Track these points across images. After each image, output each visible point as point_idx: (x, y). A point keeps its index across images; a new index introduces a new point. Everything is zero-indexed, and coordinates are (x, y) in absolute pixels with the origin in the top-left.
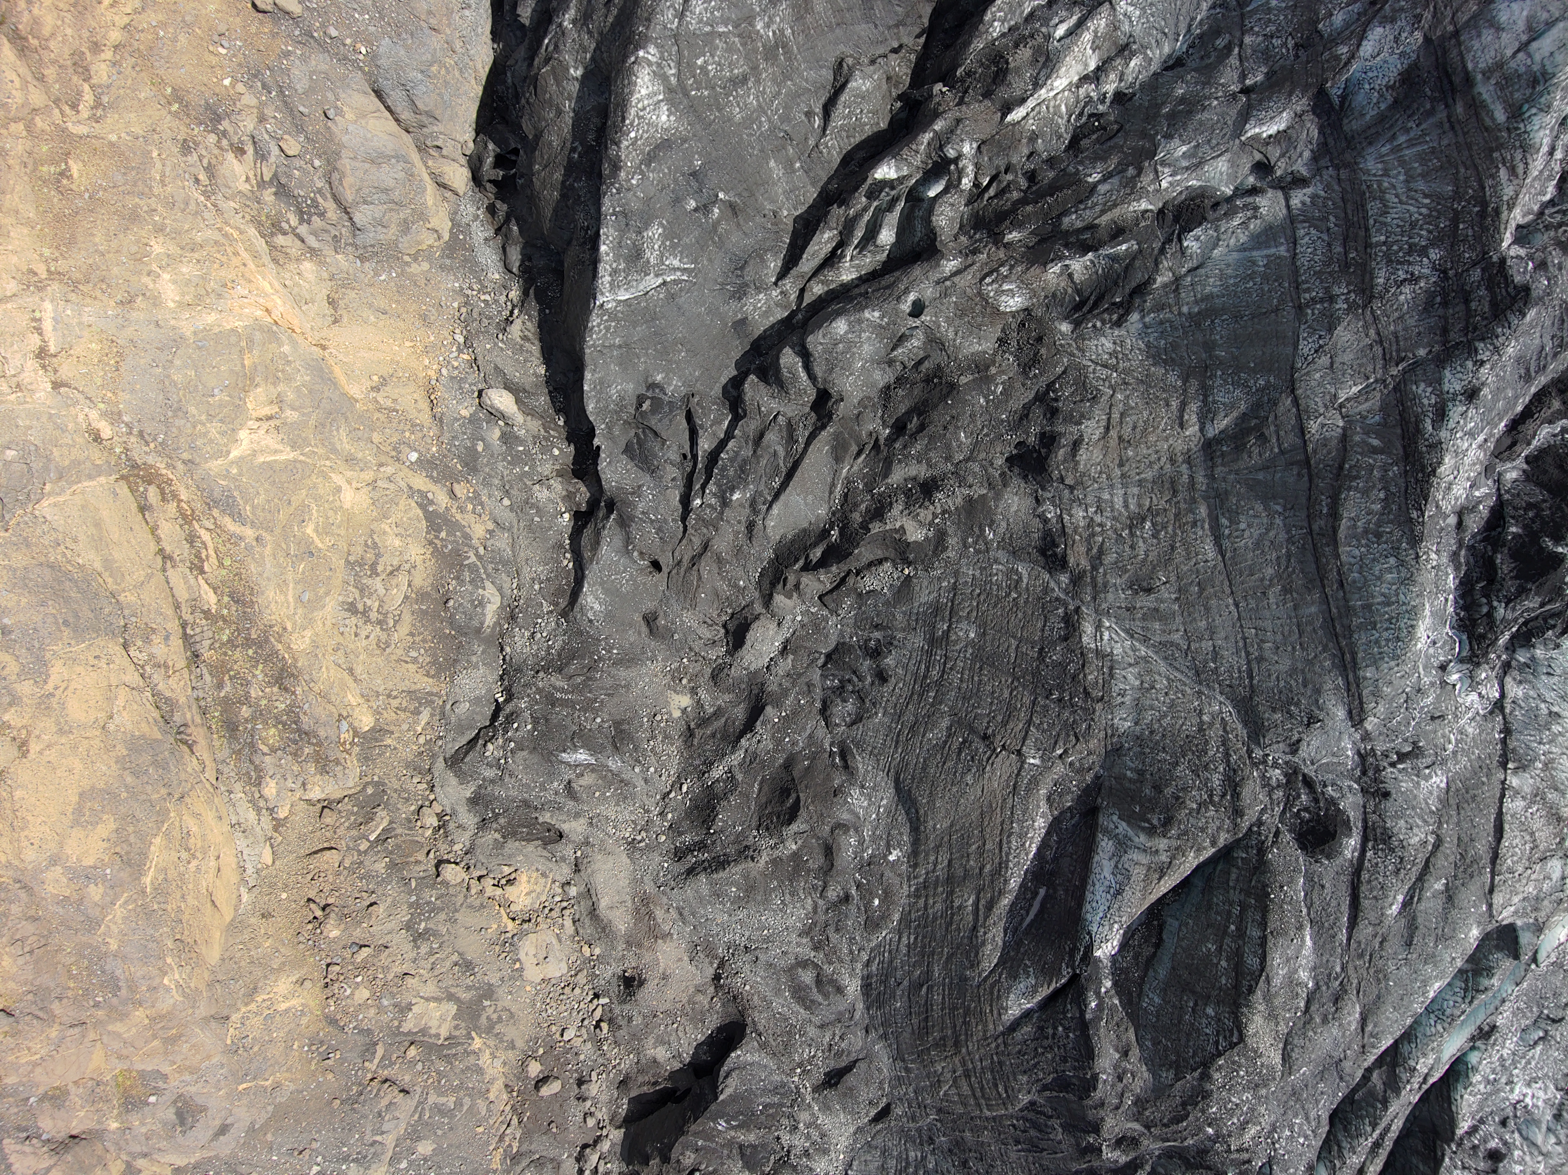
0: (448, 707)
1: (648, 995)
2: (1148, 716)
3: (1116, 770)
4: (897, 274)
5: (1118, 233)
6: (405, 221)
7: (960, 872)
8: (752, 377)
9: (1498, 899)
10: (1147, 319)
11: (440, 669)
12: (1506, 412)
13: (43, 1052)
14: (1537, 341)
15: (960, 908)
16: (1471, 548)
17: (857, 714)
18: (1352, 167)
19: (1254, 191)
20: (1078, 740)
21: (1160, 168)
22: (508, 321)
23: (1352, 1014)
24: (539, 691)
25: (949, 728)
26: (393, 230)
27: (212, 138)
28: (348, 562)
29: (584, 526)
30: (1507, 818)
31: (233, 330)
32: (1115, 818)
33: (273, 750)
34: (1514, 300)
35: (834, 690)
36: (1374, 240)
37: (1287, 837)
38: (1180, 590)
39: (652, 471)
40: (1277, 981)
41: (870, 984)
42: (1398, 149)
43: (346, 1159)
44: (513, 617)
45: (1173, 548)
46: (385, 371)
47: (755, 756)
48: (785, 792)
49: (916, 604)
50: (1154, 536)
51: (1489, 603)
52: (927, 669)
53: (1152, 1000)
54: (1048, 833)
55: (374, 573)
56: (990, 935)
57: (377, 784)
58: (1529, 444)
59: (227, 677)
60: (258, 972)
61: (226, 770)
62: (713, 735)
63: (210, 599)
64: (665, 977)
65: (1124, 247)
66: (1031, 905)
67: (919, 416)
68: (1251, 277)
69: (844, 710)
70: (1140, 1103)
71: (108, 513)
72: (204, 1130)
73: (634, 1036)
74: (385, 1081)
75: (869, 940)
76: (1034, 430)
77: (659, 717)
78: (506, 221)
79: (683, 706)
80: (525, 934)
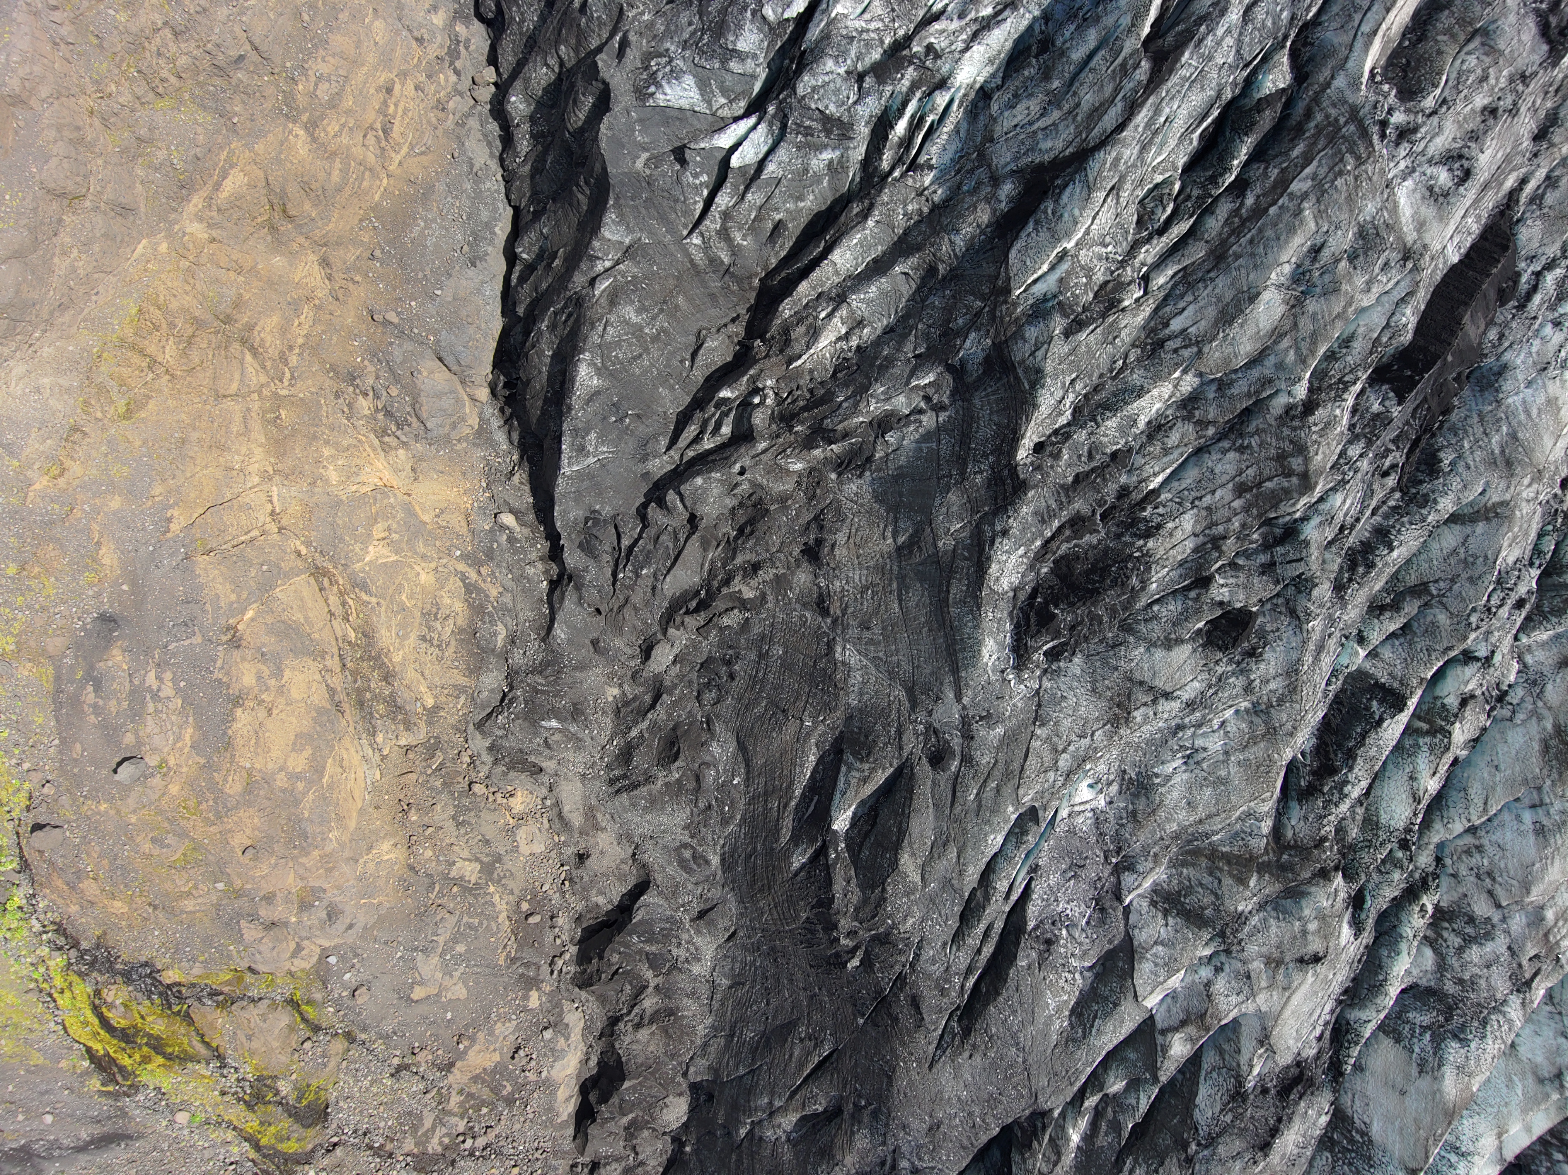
0: (476, 694)
1: (591, 863)
2: (866, 697)
3: (849, 728)
4: (732, 450)
5: (846, 435)
6: (454, 422)
7: (770, 789)
8: (653, 503)
9: (1021, 792)
10: (873, 475)
11: (471, 672)
12: (1037, 538)
13: (267, 871)
14: (1044, 503)
15: (770, 809)
16: (1021, 609)
17: (717, 699)
18: (969, 401)
19: (921, 412)
20: (831, 711)
21: (870, 398)
22: (512, 474)
23: (952, 852)
24: (529, 685)
25: (766, 706)
26: (448, 428)
27: (351, 389)
28: (422, 613)
29: (555, 588)
30: (1031, 750)
31: (366, 493)
32: (848, 753)
33: (382, 717)
34: (1021, 487)
35: (704, 684)
36: (971, 446)
37: (924, 761)
38: (882, 629)
39: (595, 557)
40: (915, 835)
41: (725, 858)
42: (987, 395)
43: (416, 949)
44: (513, 642)
45: (880, 605)
46: (443, 505)
47: (656, 723)
48: (672, 744)
49: (752, 634)
51: (1027, 638)
52: (757, 672)
53: (865, 854)
54: (817, 764)
55: (436, 618)
56: (785, 823)
57: (436, 738)
58: (1054, 553)
59: (359, 677)
60: (373, 837)
61: (359, 726)
62: (632, 711)
63: (353, 636)
64: (602, 853)
65: (855, 440)
66: (809, 807)
67: (750, 526)
68: (919, 458)
69: (710, 696)
70: (857, 909)
71: (306, 593)
72: (340, 926)
73: (584, 889)
74: (440, 905)
75: (723, 832)
76: (812, 536)
77: (599, 701)
78: (511, 418)
79: (614, 694)
80: (519, 826)
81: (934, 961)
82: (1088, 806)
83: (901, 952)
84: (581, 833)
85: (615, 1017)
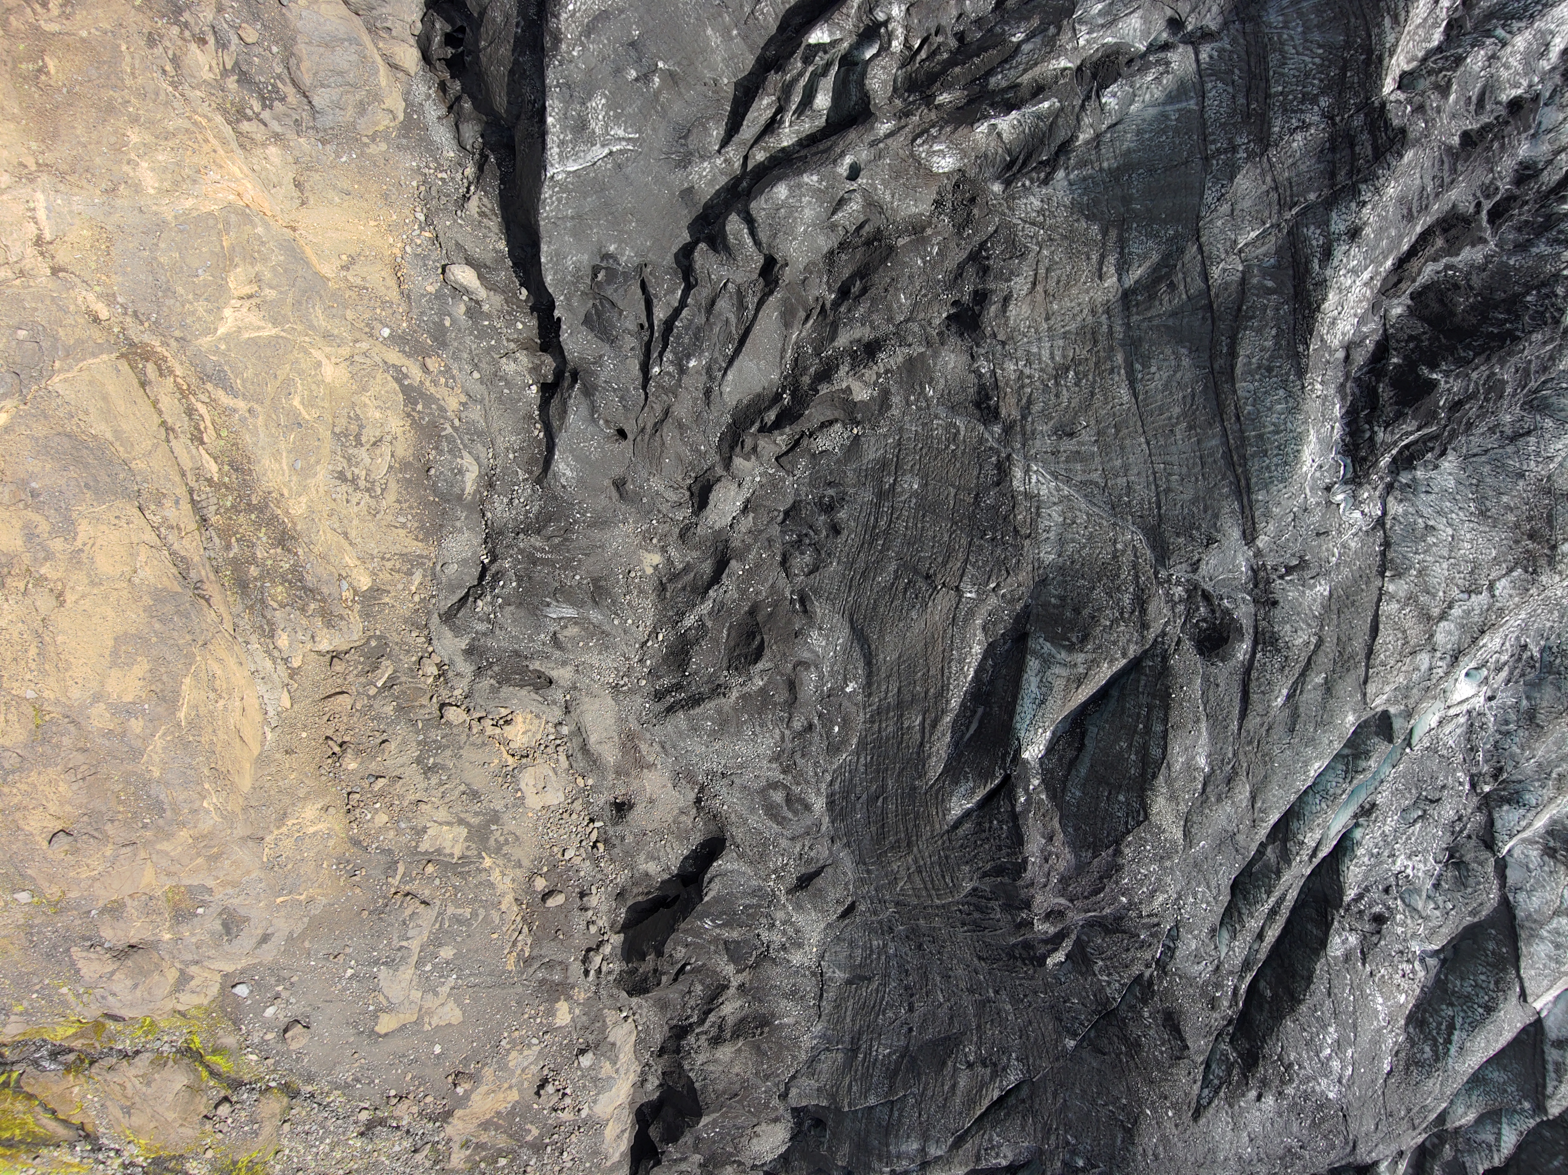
0: (438, 568)
1: (635, 815)
2: (1071, 548)
3: (1042, 599)
4: (833, 138)
5: (1039, 91)
6: (361, 102)
7: (908, 697)
8: (702, 246)
9: (1370, 689)
10: (1072, 176)
11: (428, 534)
12: (1390, 252)
13: (100, 868)
14: (1418, 182)
15: (908, 728)
16: (1356, 380)
17: (814, 565)
18: (1256, 20)
20: (1008, 573)
21: (1077, 26)
22: (466, 198)
23: (1243, 792)
24: (521, 551)
25: (896, 572)
26: (350, 112)
27: (175, 30)
28: (333, 432)
29: (552, 397)
30: (1383, 619)
31: (211, 214)
32: (1041, 640)
33: (282, 606)
34: (1392, 141)
35: (792, 544)
36: (1273, 90)
37: (1187, 645)
38: (1098, 433)
39: (612, 341)
40: (1177, 767)
41: (833, 802)
43: (376, 962)
44: (491, 485)
45: (1093, 394)
46: (353, 250)
47: (722, 604)
48: (751, 635)
49: (865, 461)
50: (1076, 385)
51: (1371, 429)
52: (876, 519)
53: (1074, 793)
54: (985, 658)
55: (359, 444)
56: (935, 749)
57: (379, 638)
58: (1414, 281)
59: (233, 540)
60: (287, 800)
61: (241, 623)
62: (684, 589)
63: (212, 468)
64: (651, 801)
65: (1046, 104)
66: (970, 722)
67: (861, 279)
68: (1164, 131)
69: (802, 561)
70: (1064, 880)
71: (112, 387)
72: (246, 940)
73: (627, 853)
74: (408, 894)
75: (831, 763)
76: (968, 288)
77: (633, 574)
78: (458, 99)
79: (655, 563)
80: (522, 768)
81: (1198, 958)
82: (1465, 707)
83: (1143, 945)
84: (618, 773)
85: (682, 1027)
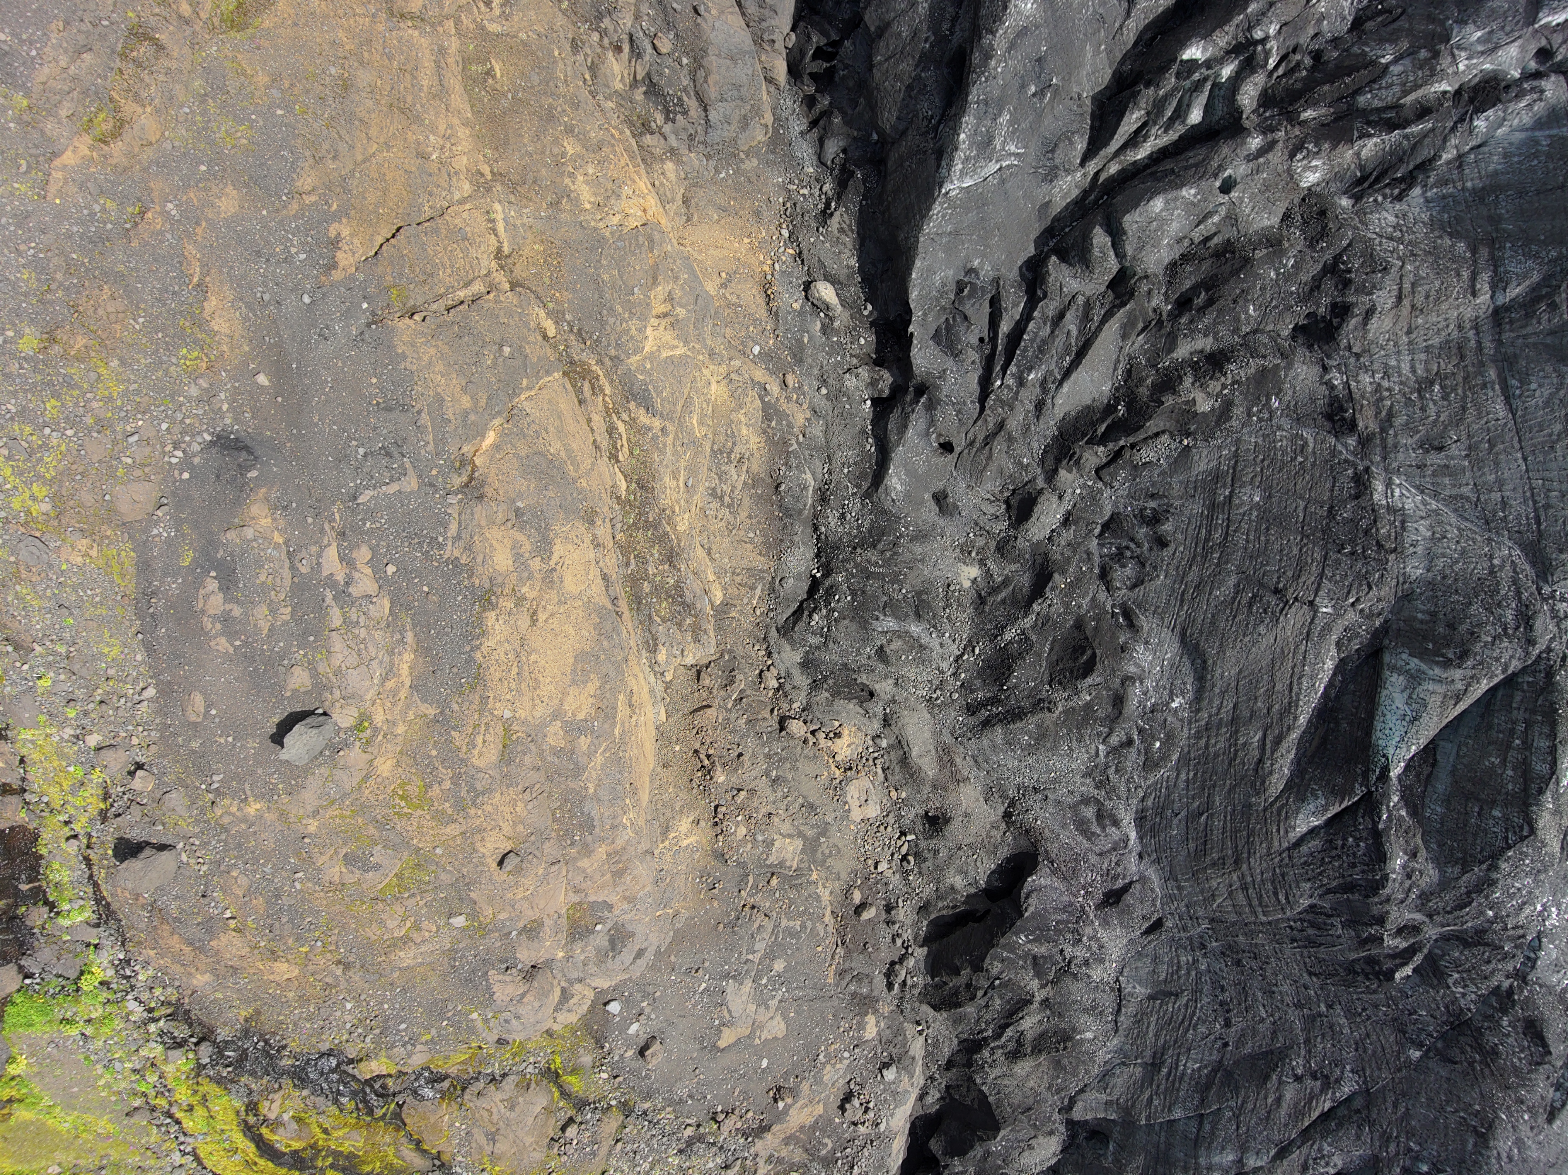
0: (777, 582)
1: (954, 830)
2: (1441, 563)
3: (1405, 614)
4: (1203, 152)
6: (745, 117)
7: (1245, 713)
8: (1054, 259)
10: (1430, 194)
11: (770, 548)
13: (532, 888)
15: (1245, 744)
17: (1137, 578)
19: (1538, 75)
20: (1370, 588)
21: (1456, 52)
22: (825, 215)
24: (856, 566)
25: (1237, 585)
26: (734, 126)
27: (596, 37)
28: (713, 450)
32: (1404, 655)
33: (665, 621)
35: (1112, 557)
38: (1470, 448)
39: (956, 355)
41: (1144, 817)
43: (726, 976)
44: (824, 500)
45: (1464, 409)
46: (730, 268)
47: (1048, 618)
48: (1079, 649)
49: (1194, 473)
50: (1444, 399)
52: (1209, 532)
54: (1334, 674)
55: (730, 460)
56: (1277, 766)
57: (729, 652)
60: (668, 813)
62: (1004, 602)
63: (623, 486)
64: (967, 815)
66: (1313, 739)
67: (1207, 292)
68: (1535, 156)
69: (1124, 574)
70: (1426, 896)
71: (562, 407)
72: (627, 956)
73: (937, 867)
74: (753, 907)
75: (1146, 779)
76: (1325, 301)
77: (952, 588)
78: (826, 114)
79: (973, 576)
80: (849, 780)
83: (1505, 956)
84: (935, 787)
85: (973, 1041)
